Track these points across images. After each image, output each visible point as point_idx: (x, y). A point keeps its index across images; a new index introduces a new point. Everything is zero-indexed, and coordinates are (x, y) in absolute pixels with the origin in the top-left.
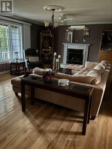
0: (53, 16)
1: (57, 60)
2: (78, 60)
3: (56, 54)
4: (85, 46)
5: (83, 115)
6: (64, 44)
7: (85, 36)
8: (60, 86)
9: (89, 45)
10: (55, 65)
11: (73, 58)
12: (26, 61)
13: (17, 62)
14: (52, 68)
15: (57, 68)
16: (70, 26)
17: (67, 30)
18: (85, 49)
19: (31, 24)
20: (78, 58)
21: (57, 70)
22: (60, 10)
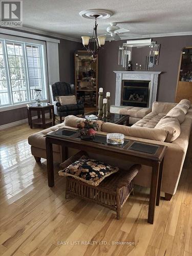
0: (96, 26)
1: (105, 101)
2: (141, 99)
3: (102, 91)
4: (152, 75)
5: (148, 192)
6: (115, 72)
7: (152, 57)
8: (109, 144)
9: (159, 73)
10: (101, 110)
11: (131, 96)
12: (54, 103)
13: (39, 105)
14: (95, 114)
15: (105, 114)
16: (125, 41)
17: (120, 48)
18: (152, 80)
19: (59, 41)
20: (141, 96)
21: (105, 117)
22: (108, 16)
